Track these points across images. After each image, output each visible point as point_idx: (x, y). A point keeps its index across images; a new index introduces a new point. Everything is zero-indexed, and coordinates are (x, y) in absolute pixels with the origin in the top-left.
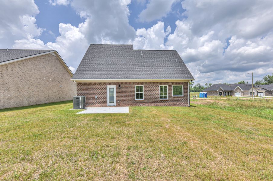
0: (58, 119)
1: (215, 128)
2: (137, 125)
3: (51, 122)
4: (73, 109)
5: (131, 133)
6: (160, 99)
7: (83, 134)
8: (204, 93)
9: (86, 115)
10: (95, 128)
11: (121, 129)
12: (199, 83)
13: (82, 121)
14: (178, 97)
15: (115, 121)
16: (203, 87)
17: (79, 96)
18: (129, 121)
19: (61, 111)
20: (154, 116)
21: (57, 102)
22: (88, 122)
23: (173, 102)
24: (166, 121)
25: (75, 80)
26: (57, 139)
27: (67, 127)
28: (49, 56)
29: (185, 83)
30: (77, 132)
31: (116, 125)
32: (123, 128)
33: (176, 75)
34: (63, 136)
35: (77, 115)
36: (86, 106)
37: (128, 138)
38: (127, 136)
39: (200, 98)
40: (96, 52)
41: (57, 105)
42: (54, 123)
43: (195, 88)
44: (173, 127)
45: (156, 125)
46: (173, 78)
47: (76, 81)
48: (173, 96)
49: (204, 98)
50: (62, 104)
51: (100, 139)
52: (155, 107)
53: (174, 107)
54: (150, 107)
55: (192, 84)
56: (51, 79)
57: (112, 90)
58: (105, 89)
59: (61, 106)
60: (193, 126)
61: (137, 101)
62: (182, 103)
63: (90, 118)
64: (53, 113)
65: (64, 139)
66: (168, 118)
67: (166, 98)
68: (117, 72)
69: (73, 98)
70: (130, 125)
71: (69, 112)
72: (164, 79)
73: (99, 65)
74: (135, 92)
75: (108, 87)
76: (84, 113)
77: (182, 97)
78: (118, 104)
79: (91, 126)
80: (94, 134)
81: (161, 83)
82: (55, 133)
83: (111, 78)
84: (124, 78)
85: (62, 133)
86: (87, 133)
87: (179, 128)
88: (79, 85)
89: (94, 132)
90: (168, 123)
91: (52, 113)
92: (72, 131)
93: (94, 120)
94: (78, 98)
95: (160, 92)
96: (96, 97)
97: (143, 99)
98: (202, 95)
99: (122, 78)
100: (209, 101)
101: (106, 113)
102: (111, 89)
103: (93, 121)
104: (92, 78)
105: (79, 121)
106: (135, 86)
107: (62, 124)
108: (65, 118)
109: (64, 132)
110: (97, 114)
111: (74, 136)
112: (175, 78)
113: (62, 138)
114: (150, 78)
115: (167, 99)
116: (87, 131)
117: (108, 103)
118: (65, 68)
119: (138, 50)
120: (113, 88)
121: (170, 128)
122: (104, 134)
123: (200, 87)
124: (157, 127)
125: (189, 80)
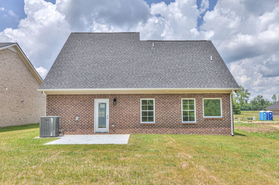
0: (15, 152)
1: (262, 169)
2: (135, 163)
3: (4, 157)
4: (39, 137)
5: (123, 175)
6: (183, 122)
7: (50, 174)
8: (268, 112)
9: (58, 147)
10: (69, 165)
11: (110, 168)
12: (261, 95)
13: (51, 155)
14: (213, 119)
15: (102, 157)
16: (269, 102)
17: (50, 117)
18: (125, 156)
19: (21, 140)
20: (168, 150)
21: (14, 126)
22: (61, 158)
23: (204, 126)
24: (185, 158)
25: (44, 90)
26: (11, 180)
27: (28, 163)
28: (5, 53)
29: (224, 94)
30: (41, 171)
31: (103, 163)
32: (112, 167)
33: (209, 81)
34: (19, 176)
35: (44, 146)
36: (60, 132)
37: (117, 181)
38: (116, 178)
39: (260, 122)
40: (80, 46)
41: (15, 131)
42: (7, 158)
43: (254, 103)
44: (193, 167)
45: (167, 163)
46: (204, 87)
47: (45, 92)
48: (204, 117)
49: (266, 122)
50: (23, 129)
51: (75, 181)
52: (173, 136)
53: (206, 136)
54: (165, 136)
55: (248, 96)
56: (7, 89)
57: (103, 106)
58: (92, 105)
59: (22, 133)
60: (227, 166)
61: (144, 125)
62: (220, 130)
63: (64, 151)
64: (8, 144)
65: (20, 181)
66: (191, 153)
67: (194, 120)
68: (112, 78)
69: (40, 119)
70: (125, 162)
71: (33, 142)
72: (188, 89)
73: (83, 65)
74: (141, 111)
75: (97, 101)
76: (55, 144)
77: (221, 119)
78: (113, 130)
79: (63, 164)
80: (66, 174)
81: (183, 95)
82: (8, 172)
83: (101, 86)
84: (123, 87)
85: (19, 172)
86: (56, 173)
87: (202, 168)
88: (51, 98)
89: (66, 172)
90: (186, 161)
91: (5, 143)
92: (34, 170)
93: (69, 154)
94: (47, 120)
95: (182, 110)
96: (77, 118)
97: (154, 122)
98: (264, 115)
99: (118, 87)
100: (274, 126)
101: (91, 144)
102: (101, 105)
103: (67, 156)
104: (71, 87)
105: (46, 155)
106: (141, 99)
107: (20, 159)
108: (26, 151)
109: (21, 171)
110: (76, 145)
111: (36, 177)
112: (208, 87)
113: (17, 179)
114: (165, 87)
115: (195, 122)
116: (57, 171)
117: (96, 128)
118: (30, 71)
119: (148, 41)
120: (105, 104)
121: (187, 169)
122: (81, 175)
123: (263, 102)
124: (166, 167)
125: (231, 91)
